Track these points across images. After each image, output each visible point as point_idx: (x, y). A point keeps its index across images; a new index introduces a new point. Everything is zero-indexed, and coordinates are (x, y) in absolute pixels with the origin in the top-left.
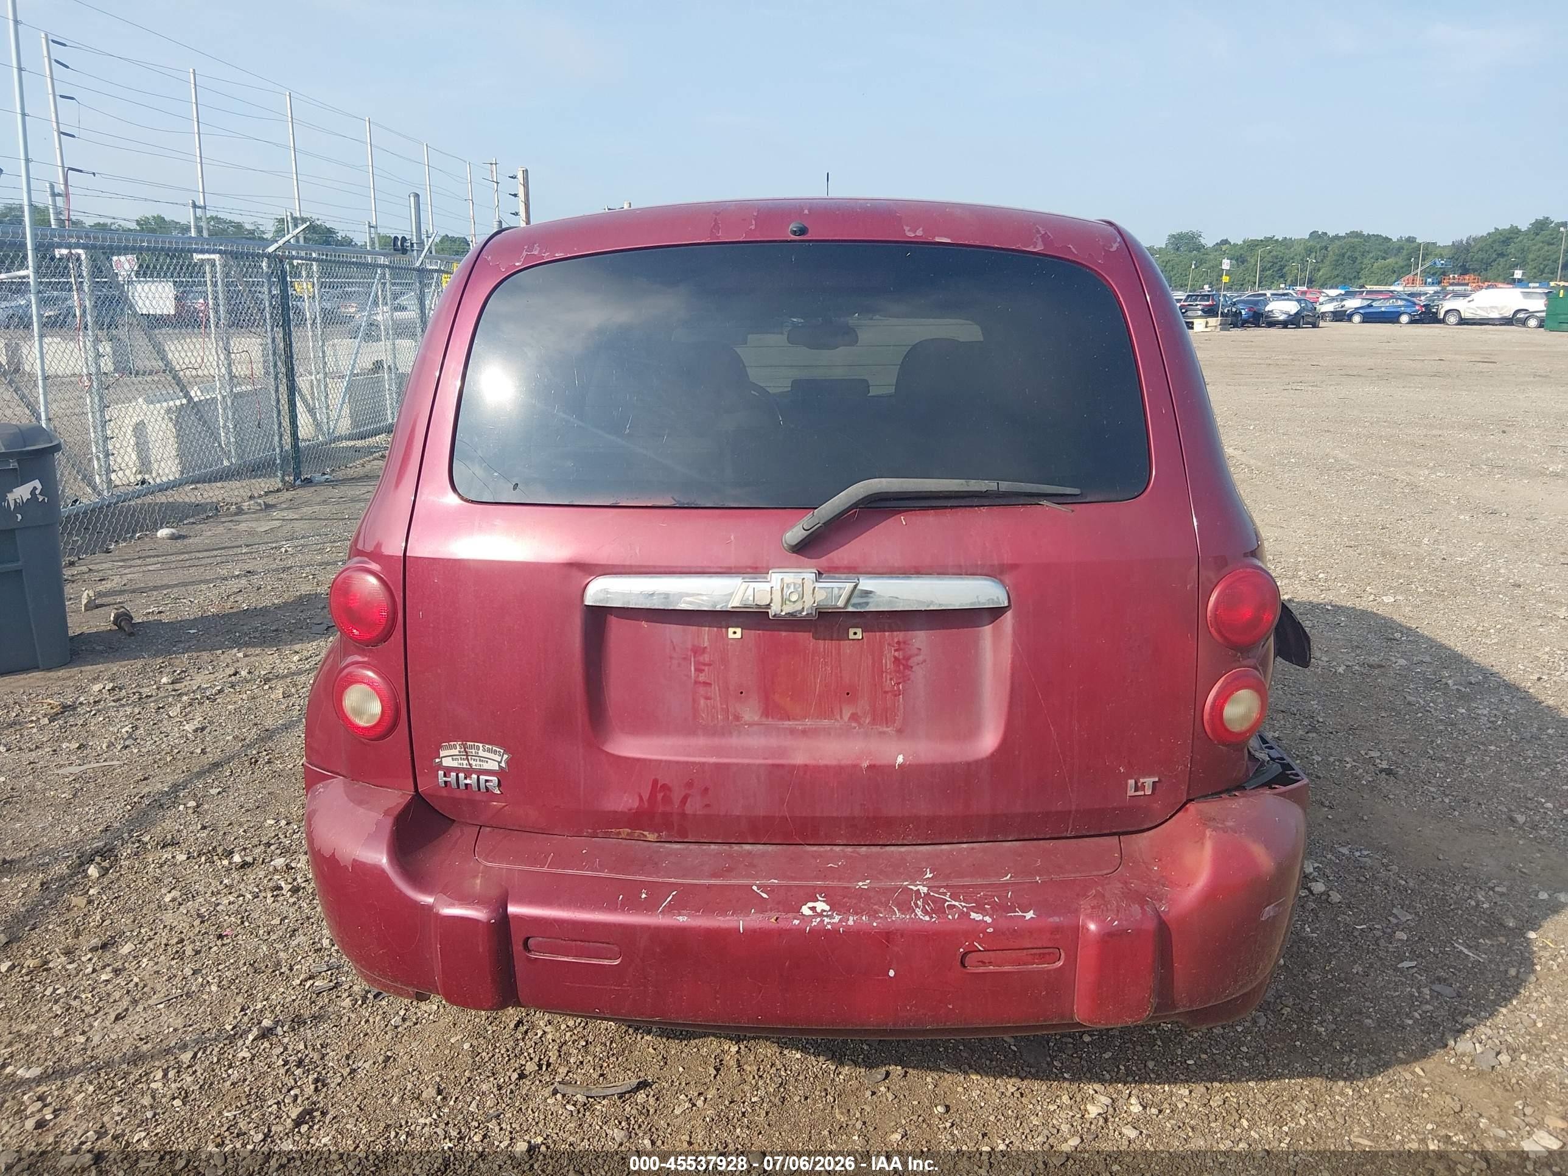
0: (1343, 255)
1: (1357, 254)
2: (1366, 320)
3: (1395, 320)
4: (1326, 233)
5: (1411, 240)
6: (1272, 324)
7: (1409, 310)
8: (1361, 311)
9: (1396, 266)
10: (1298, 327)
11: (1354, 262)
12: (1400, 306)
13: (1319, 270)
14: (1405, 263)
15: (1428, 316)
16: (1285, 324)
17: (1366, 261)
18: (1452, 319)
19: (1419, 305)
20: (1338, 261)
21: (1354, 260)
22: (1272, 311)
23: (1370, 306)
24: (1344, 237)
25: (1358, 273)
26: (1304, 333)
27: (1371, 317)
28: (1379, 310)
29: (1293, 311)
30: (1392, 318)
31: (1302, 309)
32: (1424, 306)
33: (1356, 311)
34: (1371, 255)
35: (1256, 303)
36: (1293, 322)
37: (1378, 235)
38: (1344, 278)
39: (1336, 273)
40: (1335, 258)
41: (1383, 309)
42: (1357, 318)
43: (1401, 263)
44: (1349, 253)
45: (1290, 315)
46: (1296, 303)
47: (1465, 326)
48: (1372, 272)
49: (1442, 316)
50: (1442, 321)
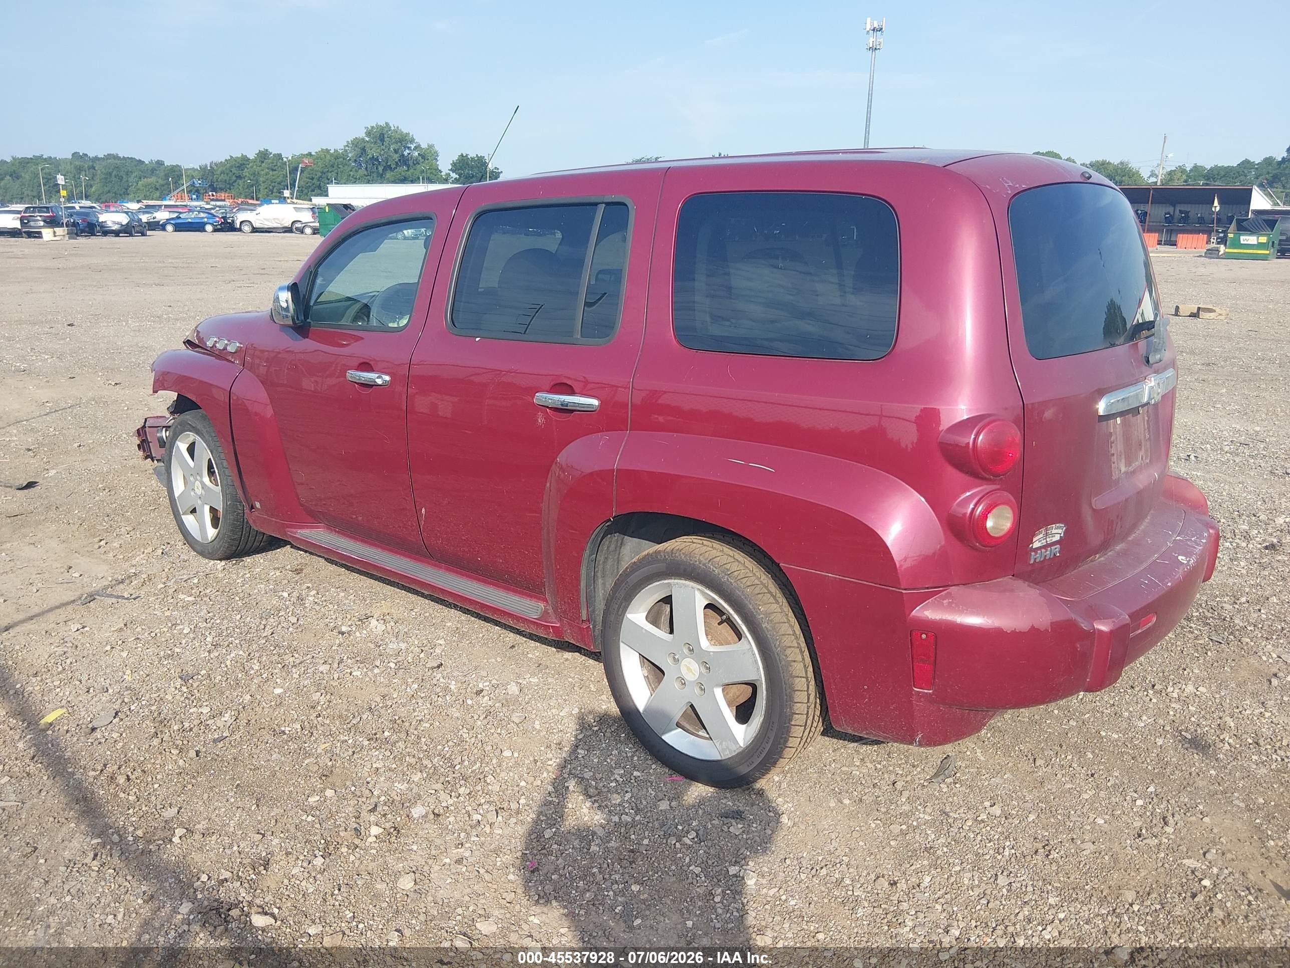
0: (110, 174)
1: (122, 174)
2: (177, 229)
3: (201, 229)
4: (86, 155)
5: (160, 163)
6: (106, 232)
7: (211, 221)
8: (172, 222)
9: (157, 184)
10: (131, 235)
11: (121, 180)
12: (203, 218)
13: (91, 186)
14: (165, 182)
15: (228, 226)
16: (117, 233)
17: (131, 180)
18: (246, 228)
19: (218, 217)
20: (106, 179)
21: (121, 178)
22: (105, 222)
23: (178, 218)
24: (103, 159)
25: (126, 189)
26: (136, 241)
27: (181, 227)
28: (187, 221)
29: (125, 222)
30: (198, 227)
31: (132, 220)
32: (222, 217)
33: (168, 221)
34: (135, 174)
35: (87, 214)
36: (127, 230)
37: (132, 158)
38: (115, 194)
39: (106, 189)
40: (103, 176)
41: (190, 220)
42: (170, 228)
43: (161, 182)
44: (115, 173)
45: (122, 225)
46: (125, 215)
47: (257, 234)
48: (139, 189)
49: (238, 226)
50: (240, 230)
